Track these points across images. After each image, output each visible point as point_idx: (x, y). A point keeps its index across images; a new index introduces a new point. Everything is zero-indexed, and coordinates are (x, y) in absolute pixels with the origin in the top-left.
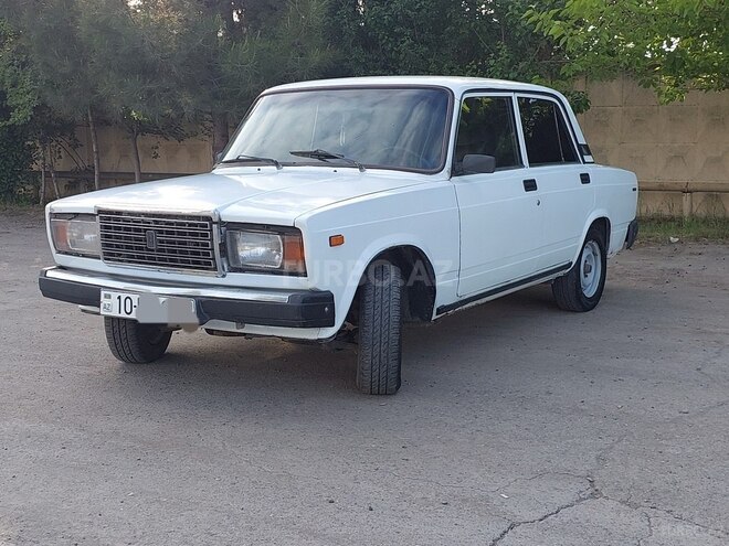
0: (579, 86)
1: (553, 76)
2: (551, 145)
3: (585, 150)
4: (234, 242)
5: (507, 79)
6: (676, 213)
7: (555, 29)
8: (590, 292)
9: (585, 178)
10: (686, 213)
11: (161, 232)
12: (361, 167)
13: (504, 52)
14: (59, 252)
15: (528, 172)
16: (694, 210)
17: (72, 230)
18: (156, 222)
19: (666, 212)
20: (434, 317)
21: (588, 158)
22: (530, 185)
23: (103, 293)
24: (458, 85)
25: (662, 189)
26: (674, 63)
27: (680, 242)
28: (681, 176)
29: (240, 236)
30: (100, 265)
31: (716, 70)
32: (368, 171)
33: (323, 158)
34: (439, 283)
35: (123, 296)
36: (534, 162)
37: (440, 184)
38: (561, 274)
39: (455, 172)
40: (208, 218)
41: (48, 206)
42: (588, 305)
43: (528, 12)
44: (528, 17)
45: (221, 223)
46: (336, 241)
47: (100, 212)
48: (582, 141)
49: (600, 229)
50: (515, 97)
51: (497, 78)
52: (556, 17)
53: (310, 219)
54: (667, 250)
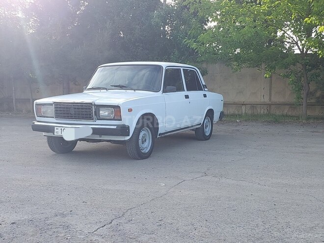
0: (204, 65)
1: (194, 62)
2: (194, 85)
3: (205, 86)
4: (99, 111)
5: (178, 63)
6: (240, 113)
7: (194, 46)
8: (207, 134)
9: (205, 96)
10: (244, 112)
11: (75, 108)
12: (134, 90)
13: (176, 53)
14: (38, 116)
15: (186, 93)
16: (247, 112)
17: (43, 109)
18: (74, 105)
19: (237, 113)
20: (158, 137)
21: (206, 89)
22: (187, 97)
23: (55, 128)
24: (164, 64)
25: (234, 104)
26: (237, 58)
27: (240, 122)
28: (241, 99)
29: (101, 109)
30: (54, 120)
31: (252, 60)
32: (137, 91)
33: (121, 87)
34: (160, 126)
35: (63, 128)
36: (188, 90)
37: (160, 95)
38: (198, 127)
39: (164, 92)
40: (91, 104)
41: (35, 102)
42: (207, 138)
43: (185, 40)
44: (185, 41)
45: (95, 105)
46: (130, 110)
47: (54, 103)
48: (204, 84)
49: (210, 113)
50: (182, 69)
51: (174, 62)
52: (195, 42)
53: (123, 103)
54: (235, 124)
